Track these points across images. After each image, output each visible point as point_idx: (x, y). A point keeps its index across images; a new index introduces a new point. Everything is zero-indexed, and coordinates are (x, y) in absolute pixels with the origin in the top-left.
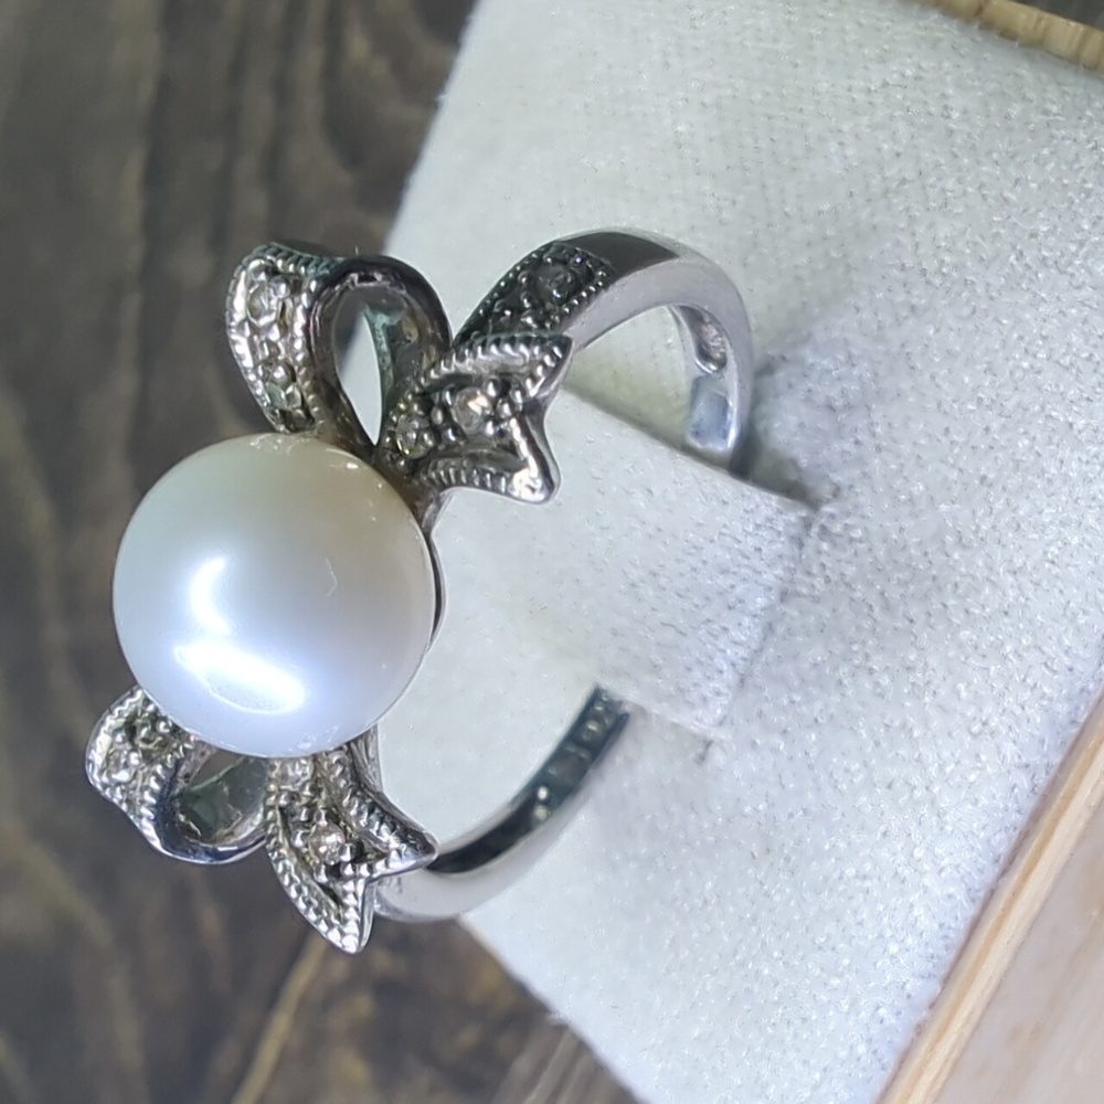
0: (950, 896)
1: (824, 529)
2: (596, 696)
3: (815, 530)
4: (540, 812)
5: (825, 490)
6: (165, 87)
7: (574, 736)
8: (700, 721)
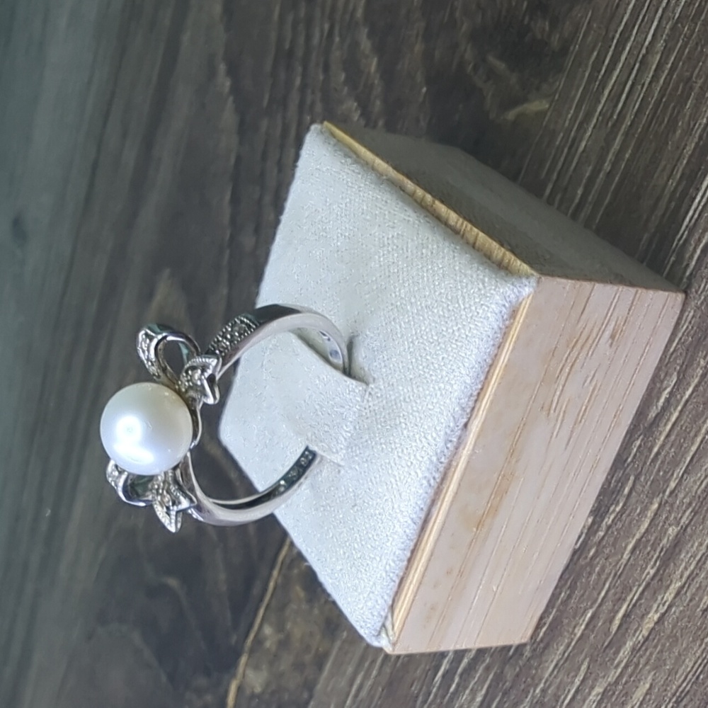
0: (406, 522)
1: (370, 394)
2: (307, 449)
3: (367, 393)
4: (282, 489)
5: (371, 380)
6: (239, 159)
7: (298, 463)
8: (337, 459)
